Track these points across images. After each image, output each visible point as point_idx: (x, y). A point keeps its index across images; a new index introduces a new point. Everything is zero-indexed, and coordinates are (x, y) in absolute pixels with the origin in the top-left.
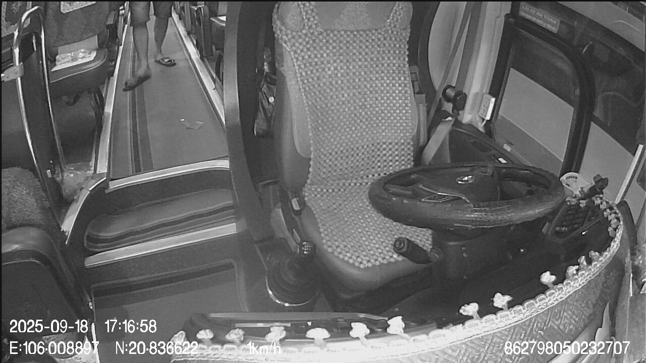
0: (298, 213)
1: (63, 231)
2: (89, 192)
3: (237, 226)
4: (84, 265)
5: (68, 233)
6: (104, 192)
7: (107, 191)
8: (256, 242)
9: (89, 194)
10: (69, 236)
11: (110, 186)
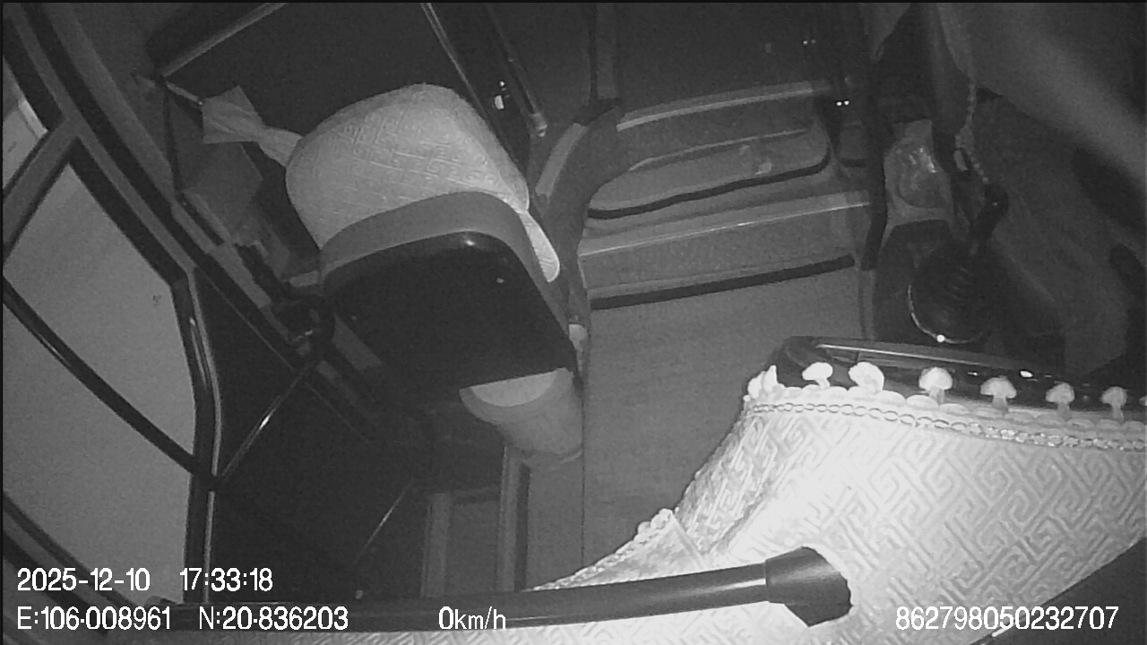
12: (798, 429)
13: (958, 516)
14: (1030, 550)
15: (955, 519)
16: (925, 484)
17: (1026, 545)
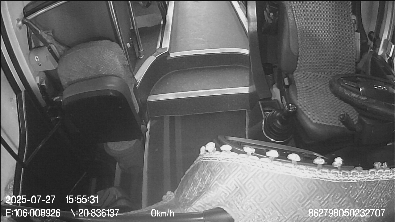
0: (287, 87)
1: (136, 79)
2: (156, 58)
3: (249, 89)
4: (147, 101)
5: (139, 81)
6: (166, 59)
7: (168, 59)
8: (260, 100)
10: (139, 83)
11: (170, 55)
12: (219, 166)
15: (275, 201)
16: (265, 188)
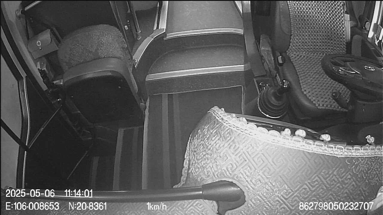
0: (281, 65)
3: (244, 66)
4: (145, 80)
6: (163, 40)
8: (256, 78)
9: (153, 40)
10: (137, 63)
11: (167, 36)
13: (285, 173)
14: (310, 187)
15: (283, 175)
17: (309, 185)
